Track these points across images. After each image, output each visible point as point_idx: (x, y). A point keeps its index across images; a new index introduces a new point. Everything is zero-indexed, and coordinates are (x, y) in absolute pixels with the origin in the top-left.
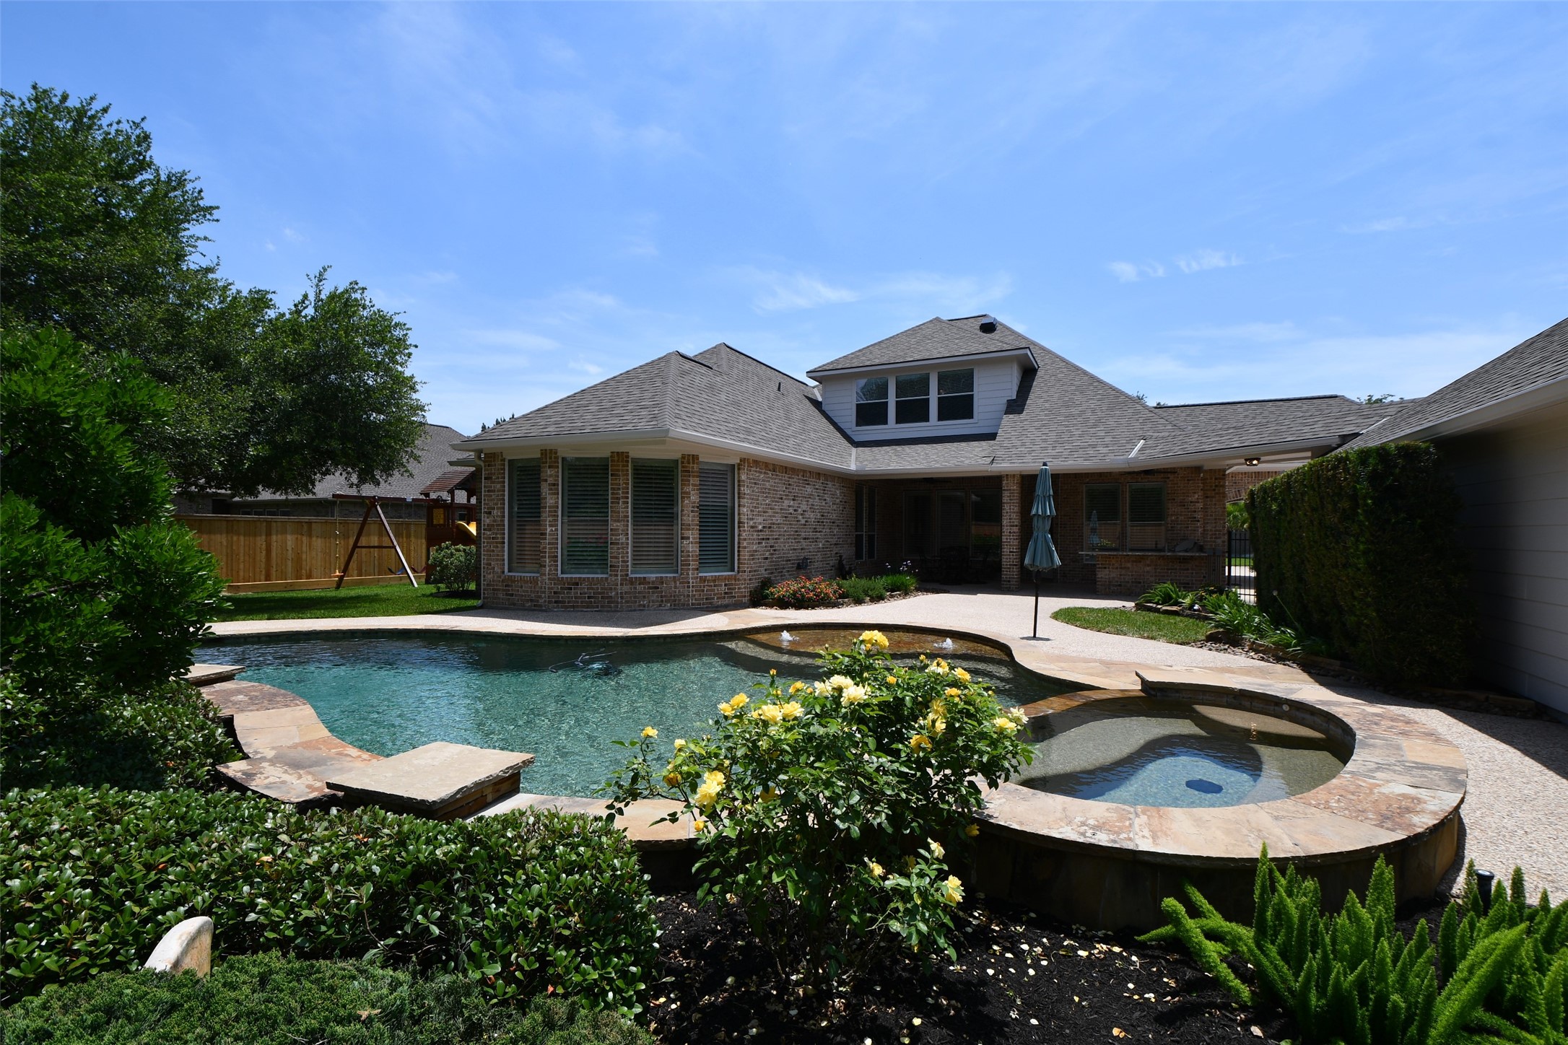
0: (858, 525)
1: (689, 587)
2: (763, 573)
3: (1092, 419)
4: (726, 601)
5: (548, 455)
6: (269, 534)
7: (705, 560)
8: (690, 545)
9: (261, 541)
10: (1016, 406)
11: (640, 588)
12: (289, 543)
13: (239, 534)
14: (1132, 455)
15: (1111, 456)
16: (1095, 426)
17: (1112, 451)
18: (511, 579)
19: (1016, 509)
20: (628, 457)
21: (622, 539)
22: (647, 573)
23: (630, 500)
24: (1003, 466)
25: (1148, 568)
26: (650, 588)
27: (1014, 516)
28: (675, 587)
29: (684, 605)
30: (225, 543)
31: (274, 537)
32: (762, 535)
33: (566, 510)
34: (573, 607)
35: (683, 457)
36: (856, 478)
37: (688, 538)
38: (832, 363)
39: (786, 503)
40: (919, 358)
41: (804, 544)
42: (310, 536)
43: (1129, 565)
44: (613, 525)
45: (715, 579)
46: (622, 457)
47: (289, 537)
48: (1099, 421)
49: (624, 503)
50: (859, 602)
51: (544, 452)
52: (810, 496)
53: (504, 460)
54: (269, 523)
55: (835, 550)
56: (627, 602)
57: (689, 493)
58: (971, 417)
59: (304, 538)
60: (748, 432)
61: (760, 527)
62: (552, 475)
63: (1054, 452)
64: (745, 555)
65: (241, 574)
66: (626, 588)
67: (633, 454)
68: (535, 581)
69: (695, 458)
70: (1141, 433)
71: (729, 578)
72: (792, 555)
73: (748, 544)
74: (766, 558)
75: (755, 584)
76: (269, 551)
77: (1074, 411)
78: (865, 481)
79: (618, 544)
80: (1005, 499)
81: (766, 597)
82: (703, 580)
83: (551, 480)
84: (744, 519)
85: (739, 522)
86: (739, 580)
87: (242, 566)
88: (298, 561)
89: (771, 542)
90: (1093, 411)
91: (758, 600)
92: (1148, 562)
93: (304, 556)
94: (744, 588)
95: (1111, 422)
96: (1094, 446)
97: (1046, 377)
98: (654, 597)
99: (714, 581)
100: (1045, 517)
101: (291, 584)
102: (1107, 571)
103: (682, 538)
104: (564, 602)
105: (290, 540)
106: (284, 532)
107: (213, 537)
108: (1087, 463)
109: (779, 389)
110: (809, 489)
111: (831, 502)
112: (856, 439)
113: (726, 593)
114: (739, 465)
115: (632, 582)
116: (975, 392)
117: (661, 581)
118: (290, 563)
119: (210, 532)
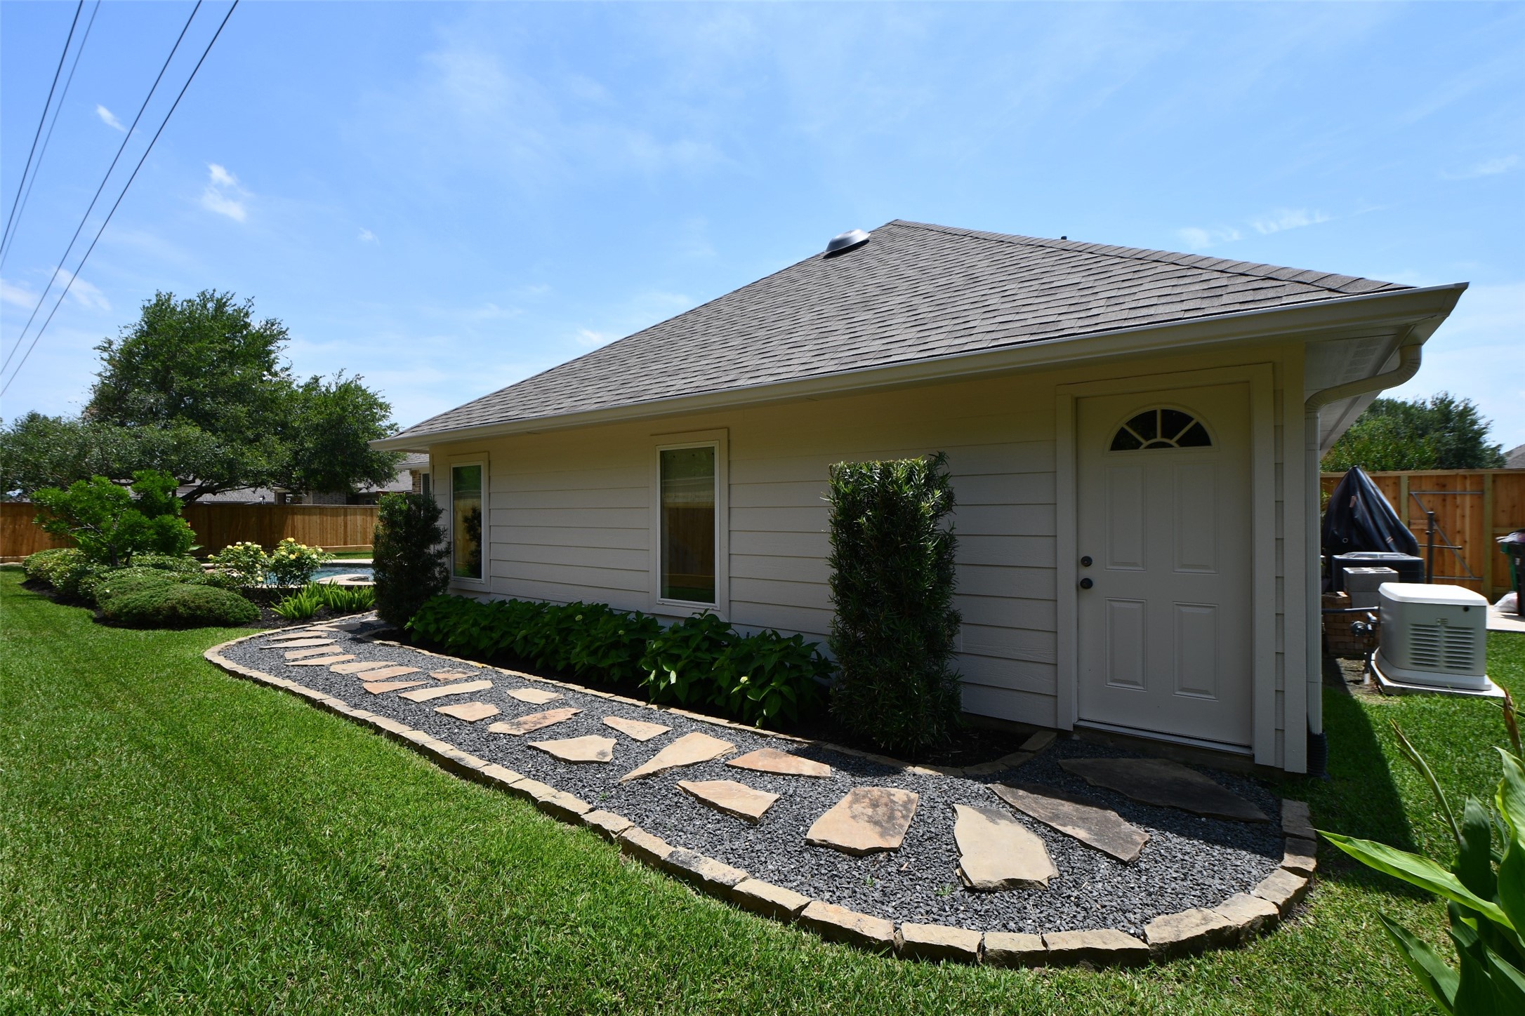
6: (345, 515)
9: (341, 520)
12: (359, 522)
13: (327, 516)
30: (318, 522)
31: (349, 517)
47: (358, 517)
54: (346, 509)
59: (369, 518)
65: (329, 540)
76: (346, 527)
87: (329, 536)
93: (368, 530)
105: (359, 518)
106: (355, 514)
107: (311, 517)
118: (359, 535)
119: (309, 515)
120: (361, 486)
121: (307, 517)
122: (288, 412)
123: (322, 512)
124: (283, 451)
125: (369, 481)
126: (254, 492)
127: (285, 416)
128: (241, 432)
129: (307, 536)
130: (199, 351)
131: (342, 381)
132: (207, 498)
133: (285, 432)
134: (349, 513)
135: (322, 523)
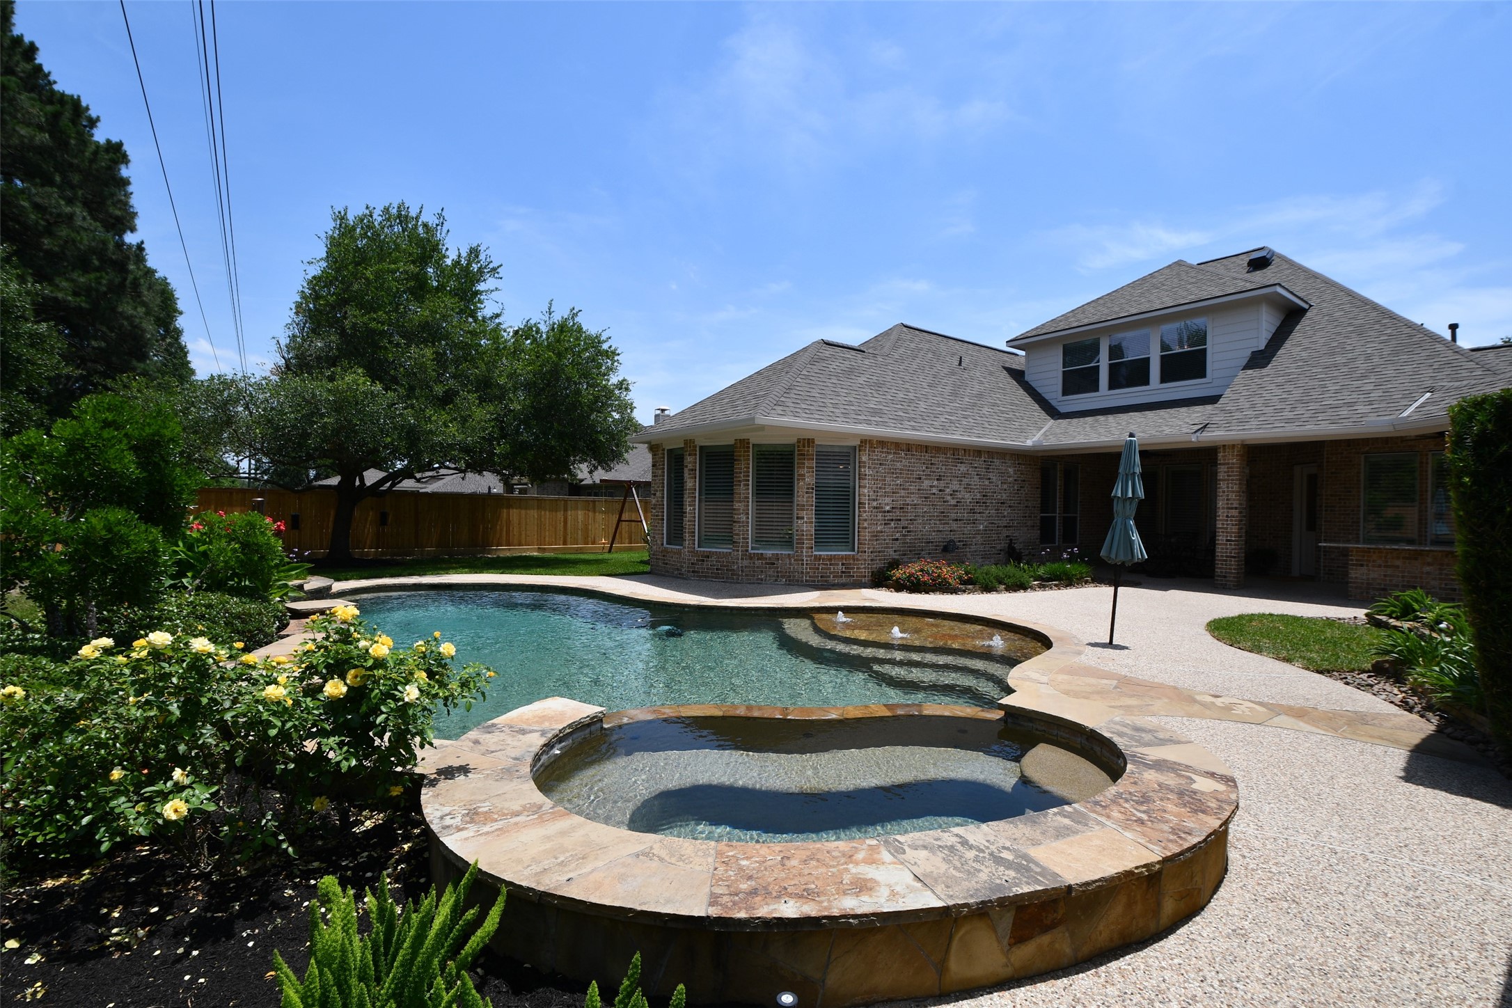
0: (1046, 504)
1: (803, 564)
2: (891, 554)
3: (1362, 366)
4: (844, 580)
5: (689, 443)
6: (566, 510)
7: (821, 539)
8: (806, 523)
9: (560, 515)
10: (1259, 360)
11: (758, 563)
12: (580, 517)
13: (545, 510)
14: (1405, 414)
15: (1373, 418)
16: (1364, 377)
17: (1376, 410)
18: (666, 550)
19: (1236, 488)
20: (748, 443)
21: (743, 518)
22: (765, 549)
23: (750, 483)
24: (1215, 435)
25: (1428, 569)
26: (766, 563)
27: (1233, 496)
28: (790, 564)
29: (798, 581)
31: (569, 513)
32: (889, 516)
33: (704, 492)
34: (705, 577)
35: (799, 440)
36: (1040, 454)
37: (803, 518)
38: (1037, 328)
39: (927, 483)
40: (1135, 311)
41: (954, 526)
42: (594, 511)
43: (1398, 563)
44: (736, 505)
45: (830, 558)
46: (744, 443)
48: (1372, 371)
49: (745, 485)
50: (988, 589)
51: (686, 442)
52: (964, 475)
53: (663, 450)
54: (566, 501)
55: (1005, 533)
56: (747, 575)
57: (804, 475)
58: (1203, 375)
59: (590, 514)
60: (875, 412)
61: (888, 508)
62: (692, 462)
63: (1291, 415)
64: (866, 535)
66: (746, 563)
67: (753, 441)
68: (679, 553)
69: (810, 442)
70: (1429, 383)
71: (847, 557)
72: (934, 536)
73: (867, 523)
74: (897, 539)
75: (878, 565)
76: (566, 522)
77: (1340, 359)
78: (1058, 457)
79: (739, 522)
80: (1221, 476)
81: (889, 578)
82: (818, 558)
83: (690, 466)
84: (865, 500)
85: (860, 503)
86: (858, 560)
87: (547, 534)
88: (586, 530)
89: (904, 523)
90: (1368, 358)
91: (879, 580)
92: (1429, 560)
93: (590, 527)
94: (864, 569)
95: (1390, 372)
96: (1350, 404)
97: (1317, 318)
98: (771, 572)
99: (830, 560)
100: (1125, 499)
101: (581, 548)
102: (1364, 570)
103: (798, 518)
104: (698, 572)
105: (580, 514)
106: (577, 509)
108: (1333, 427)
109: (960, 364)
110: (963, 468)
111: (1002, 481)
112: (1063, 409)
113: (843, 572)
114: (860, 446)
115: (751, 557)
116: (1209, 346)
117: (777, 557)
118: (580, 532)
120: (584, 472)
121: (523, 512)
122: (491, 365)
123: (540, 504)
124: (482, 414)
125: (593, 462)
126: (463, 479)
127: (489, 370)
128: (428, 387)
129: (523, 533)
130: (378, 275)
131: (557, 318)
132: (408, 484)
133: (486, 389)
134: (569, 507)
135: (540, 517)
